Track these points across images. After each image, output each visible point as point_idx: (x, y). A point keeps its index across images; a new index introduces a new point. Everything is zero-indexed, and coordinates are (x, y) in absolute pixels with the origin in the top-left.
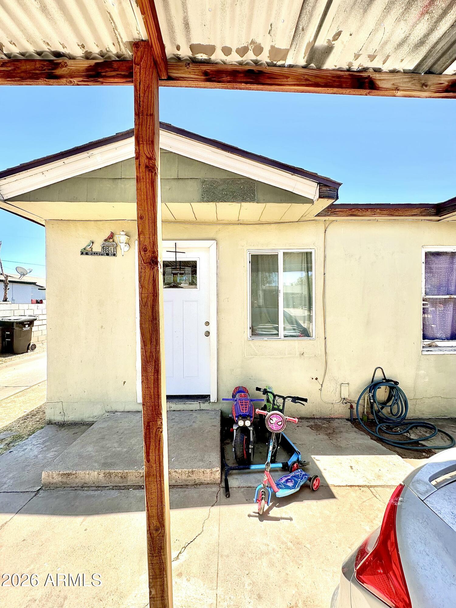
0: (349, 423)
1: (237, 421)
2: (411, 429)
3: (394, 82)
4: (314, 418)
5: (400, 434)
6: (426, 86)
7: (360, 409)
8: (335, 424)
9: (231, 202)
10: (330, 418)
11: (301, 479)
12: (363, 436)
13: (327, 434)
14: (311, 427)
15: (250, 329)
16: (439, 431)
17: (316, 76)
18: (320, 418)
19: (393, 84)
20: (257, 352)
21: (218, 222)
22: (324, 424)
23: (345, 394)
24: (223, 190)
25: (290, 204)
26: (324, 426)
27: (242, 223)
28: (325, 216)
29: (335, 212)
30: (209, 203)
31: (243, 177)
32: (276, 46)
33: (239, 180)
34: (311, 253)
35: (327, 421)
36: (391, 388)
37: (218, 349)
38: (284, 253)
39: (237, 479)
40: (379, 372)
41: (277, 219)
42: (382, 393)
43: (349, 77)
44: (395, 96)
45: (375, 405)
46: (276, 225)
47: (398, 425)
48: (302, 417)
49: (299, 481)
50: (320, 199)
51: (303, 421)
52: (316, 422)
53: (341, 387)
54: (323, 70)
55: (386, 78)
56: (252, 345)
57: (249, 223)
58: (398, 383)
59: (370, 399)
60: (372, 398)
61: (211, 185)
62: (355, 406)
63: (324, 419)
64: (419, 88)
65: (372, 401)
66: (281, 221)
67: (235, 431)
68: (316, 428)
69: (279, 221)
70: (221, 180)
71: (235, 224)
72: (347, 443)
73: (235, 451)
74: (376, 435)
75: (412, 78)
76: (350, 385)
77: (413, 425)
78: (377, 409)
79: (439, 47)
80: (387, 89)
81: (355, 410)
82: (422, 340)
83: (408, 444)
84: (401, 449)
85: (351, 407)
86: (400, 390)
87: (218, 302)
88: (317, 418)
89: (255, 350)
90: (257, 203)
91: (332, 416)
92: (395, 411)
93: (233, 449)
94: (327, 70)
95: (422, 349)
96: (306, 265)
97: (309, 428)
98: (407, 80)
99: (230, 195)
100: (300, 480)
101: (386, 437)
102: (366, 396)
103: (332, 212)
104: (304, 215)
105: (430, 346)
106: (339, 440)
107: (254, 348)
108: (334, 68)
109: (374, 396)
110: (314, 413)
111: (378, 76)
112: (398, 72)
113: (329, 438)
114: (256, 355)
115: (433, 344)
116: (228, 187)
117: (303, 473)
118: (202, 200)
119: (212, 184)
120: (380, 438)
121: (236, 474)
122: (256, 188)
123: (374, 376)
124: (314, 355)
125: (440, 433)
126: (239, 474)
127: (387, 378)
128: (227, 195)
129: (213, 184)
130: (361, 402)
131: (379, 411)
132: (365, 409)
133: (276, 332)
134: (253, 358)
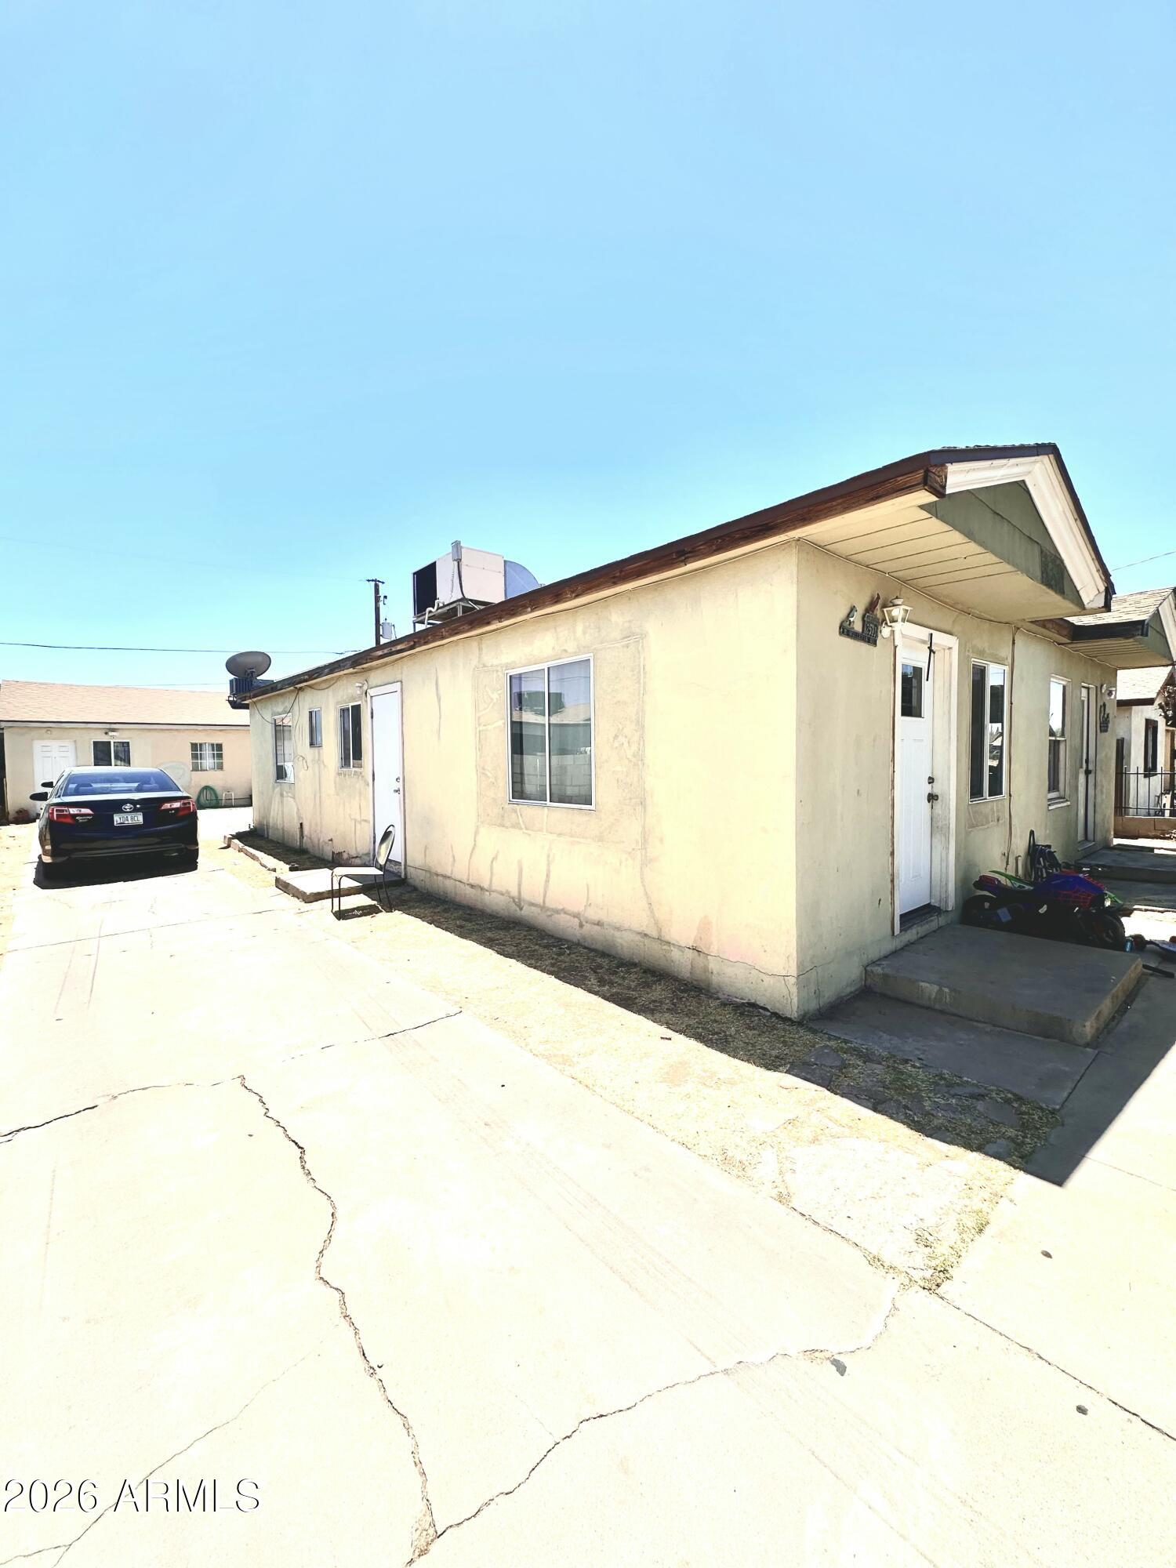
20: (973, 822)
53: (1016, 862)
56: (971, 811)
89: (972, 818)
114: (973, 827)
123: (1029, 844)
124: (1004, 820)
134: (971, 831)
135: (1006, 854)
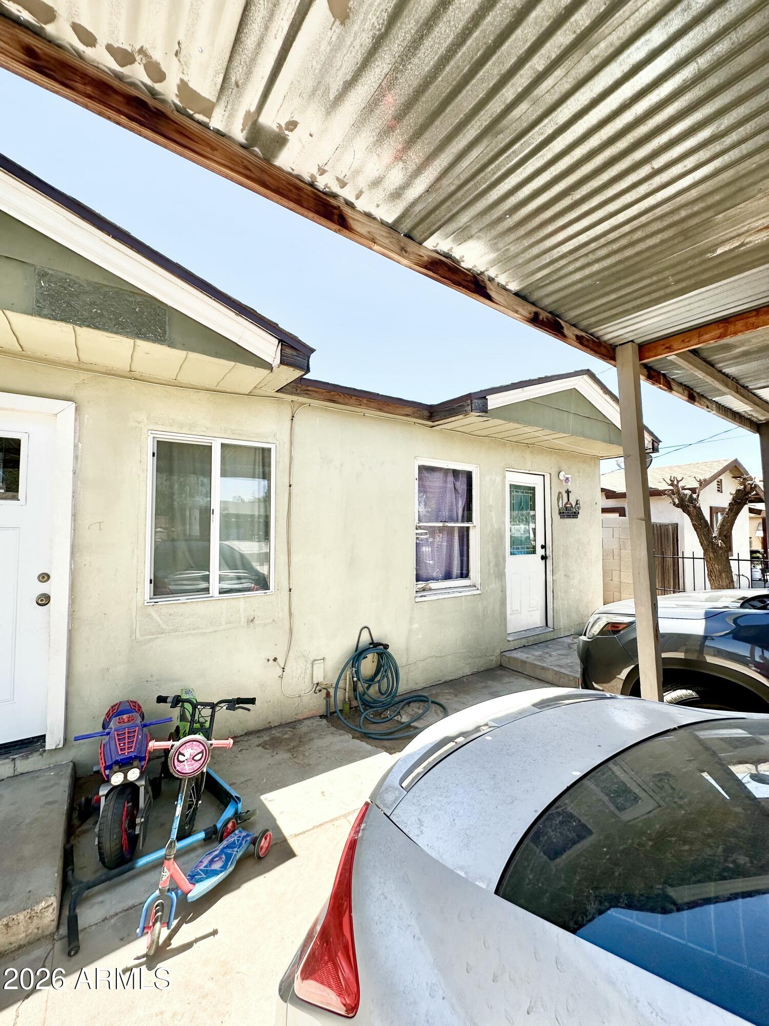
0: (324, 721)
1: (108, 776)
2: (402, 708)
3: (370, 230)
4: (270, 728)
5: (390, 720)
6: (406, 252)
7: (340, 694)
8: (303, 729)
9: (111, 332)
10: (295, 721)
11: (239, 848)
12: (342, 737)
13: (289, 751)
14: (264, 745)
15: (151, 583)
16: (433, 702)
17: (263, 170)
18: (280, 725)
19: (369, 232)
20: (164, 626)
21: (80, 366)
22: (285, 734)
23: (319, 677)
24: (93, 304)
25: (233, 363)
26: (285, 737)
27: (138, 377)
28: (291, 393)
29: (307, 390)
30: (56, 322)
31: (139, 292)
32: (191, 85)
33: (131, 294)
34: (269, 450)
35: (290, 728)
36: (380, 655)
37: (70, 632)
38: (223, 445)
39: (102, 902)
40: (365, 634)
41: (210, 383)
42: (368, 665)
43: (312, 195)
44: (371, 249)
45: (359, 685)
46: (208, 394)
47: (387, 706)
48: (248, 732)
49: (235, 853)
50: (282, 366)
51: (250, 738)
52: (274, 734)
53: (312, 667)
54: (274, 166)
55: (361, 220)
56: (153, 613)
57: (154, 380)
58: (388, 646)
59: (353, 677)
60: (355, 676)
61: (62, 286)
62: (332, 691)
63: (287, 724)
64: (398, 250)
65: (355, 679)
66: (218, 388)
67: (103, 799)
68: (273, 744)
69: (214, 388)
70: (89, 283)
71: (124, 377)
72: (320, 755)
73: (99, 843)
74: (359, 730)
75: (390, 233)
76: (327, 661)
77: (404, 702)
78: (362, 689)
79: (417, 208)
80: (361, 236)
81: (332, 699)
82: (415, 583)
83: (400, 730)
84: (390, 741)
85: (328, 694)
86: (390, 655)
87: (74, 529)
88: (275, 727)
89: (161, 622)
90: (169, 346)
91: (300, 717)
92: (384, 689)
93: (97, 839)
94: (279, 169)
95: (415, 595)
96: (261, 467)
97: (260, 748)
98: (385, 234)
99: (110, 319)
100: (236, 849)
101: (373, 729)
102: (348, 673)
103: (302, 391)
104: (259, 387)
105: (424, 590)
106: (307, 754)
107: (158, 619)
108: (290, 170)
109: (357, 672)
110: (270, 719)
111: (350, 212)
112: (375, 219)
113: (293, 755)
114: (163, 633)
115: (428, 587)
116: (106, 301)
117: (244, 834)
118: (37, 312)
119: (66, 285)
120: (365, 733)
121: (100, 893)
122: (167, 318)
123: (358, 642)
124: (272, 620)
125: (433, 706)
126: (107, 889)
127: (375, 642)
128: (101, 316)
129: (69, 286)
130: (341, 684)
131: (365, 693)
132: (347, 694)
133: (203, 585)
134: (156, 638)
135: (281, 660)
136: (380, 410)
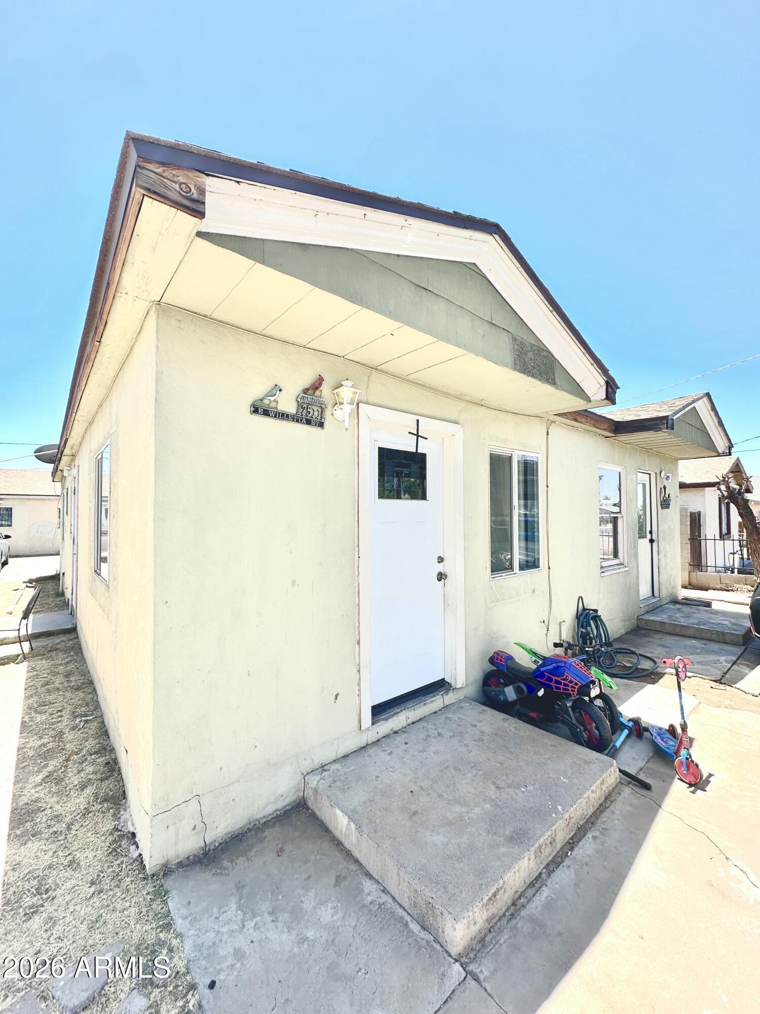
9: (538, 379)
15: (490, 562)
20: (498, 596)
21: (460, 397)
24: (531, 359)
27: (484, 404)
31: (545, 349)
33: (542, 350)
40: (580, 602)
50: (604, 400)
53: (560, 627)
56: (493, 586)
57: (490, 407)
71: (478, 404)
76: (565, 623)
89: (497, 593)
90: (555, 388)
95: (600, 571)
99: (537, 370)
107: (495, 591)
114: (498, 601)
116: (535, 357)
118: (516, 368)
122: (555, 367)
123: (578, 608)
124: (542, 591)
127: (585, 608)
128: (534, 367)
133: (511, 565)
134: (495, 605)
135: (546, 622)
136: (595, 426)
